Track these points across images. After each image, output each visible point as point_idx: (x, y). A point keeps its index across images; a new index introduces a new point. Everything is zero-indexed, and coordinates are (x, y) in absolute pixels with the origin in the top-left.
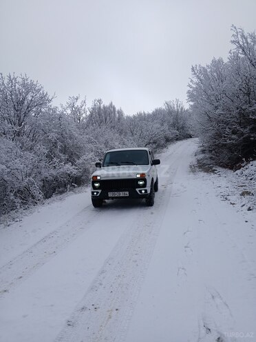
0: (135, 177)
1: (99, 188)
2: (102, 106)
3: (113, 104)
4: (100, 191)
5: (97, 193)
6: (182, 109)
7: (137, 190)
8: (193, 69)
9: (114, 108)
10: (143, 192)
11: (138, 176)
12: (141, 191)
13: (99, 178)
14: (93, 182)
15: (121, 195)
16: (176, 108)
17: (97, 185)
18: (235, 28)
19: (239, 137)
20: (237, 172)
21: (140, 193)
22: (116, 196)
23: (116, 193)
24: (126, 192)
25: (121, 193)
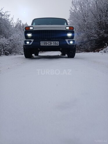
0: (65, 29)
1: (32, 38)
5: (30, 42)
10: (71, 42)
11: (68, 28)
13: (31, 28)
14: (26, 33)
15: (52, 45)
20: (101, 51)
21: (68, 44)
22: (48, 45)
23: (48, 42)
24: (57, 42)
25: (52, 42)
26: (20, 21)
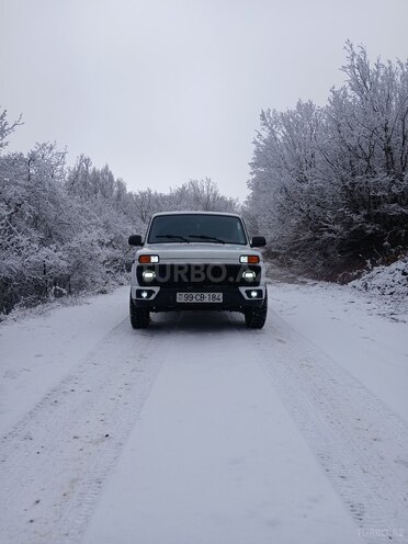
0: (237, 263)
1: (154, 282)
2: (91, 169)
3: (110, 169)
4: (156, 289)
5: (150, 293)
6: (215, 195)
7: (243, 290)
8: (263, 116)
9: (111, 177)
10: (254, 294)
11: (244, 260)
12: (248, 293)
13: (154, 260)
14: (140, 270)
15: (206, 300)
16: (206, 193)
17: (148, 275)
18: (351, 46)
19: (347, 228)
20: (353, 283)
21: (246, 298)
22: (194, 301)
23: (194, 294)
24: (217, 294)
25: (206, 295)
26: (87, 161)
